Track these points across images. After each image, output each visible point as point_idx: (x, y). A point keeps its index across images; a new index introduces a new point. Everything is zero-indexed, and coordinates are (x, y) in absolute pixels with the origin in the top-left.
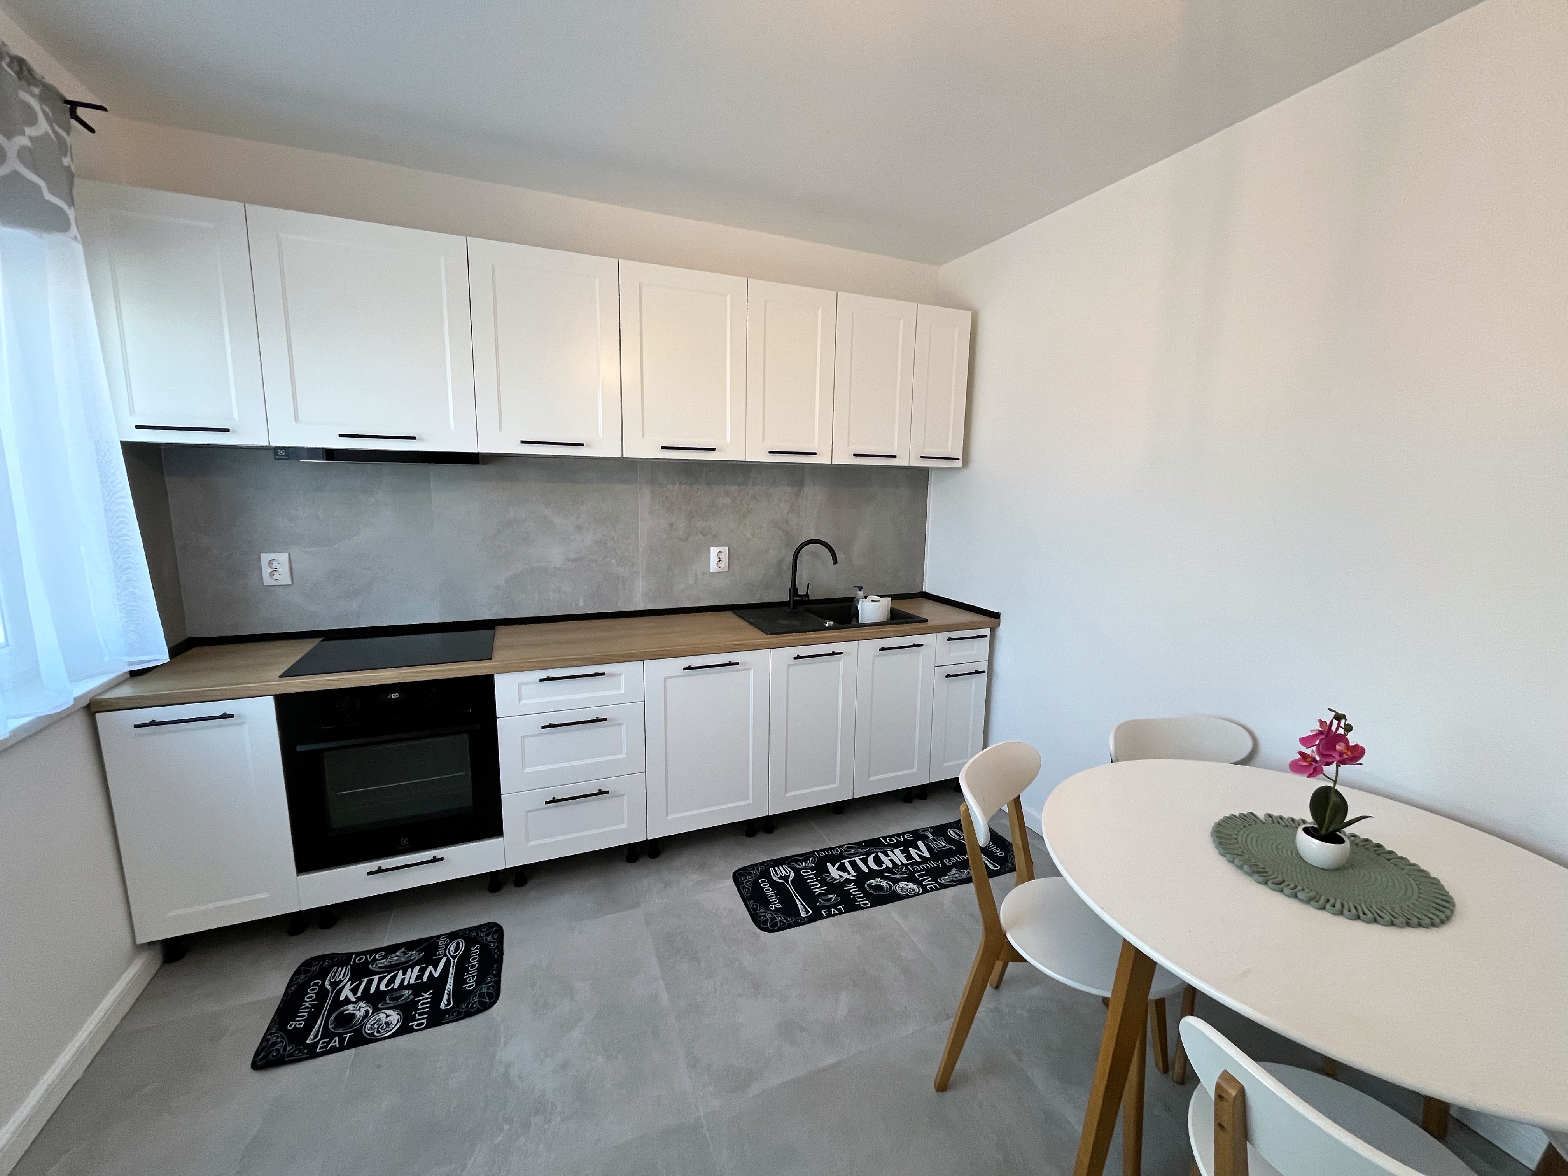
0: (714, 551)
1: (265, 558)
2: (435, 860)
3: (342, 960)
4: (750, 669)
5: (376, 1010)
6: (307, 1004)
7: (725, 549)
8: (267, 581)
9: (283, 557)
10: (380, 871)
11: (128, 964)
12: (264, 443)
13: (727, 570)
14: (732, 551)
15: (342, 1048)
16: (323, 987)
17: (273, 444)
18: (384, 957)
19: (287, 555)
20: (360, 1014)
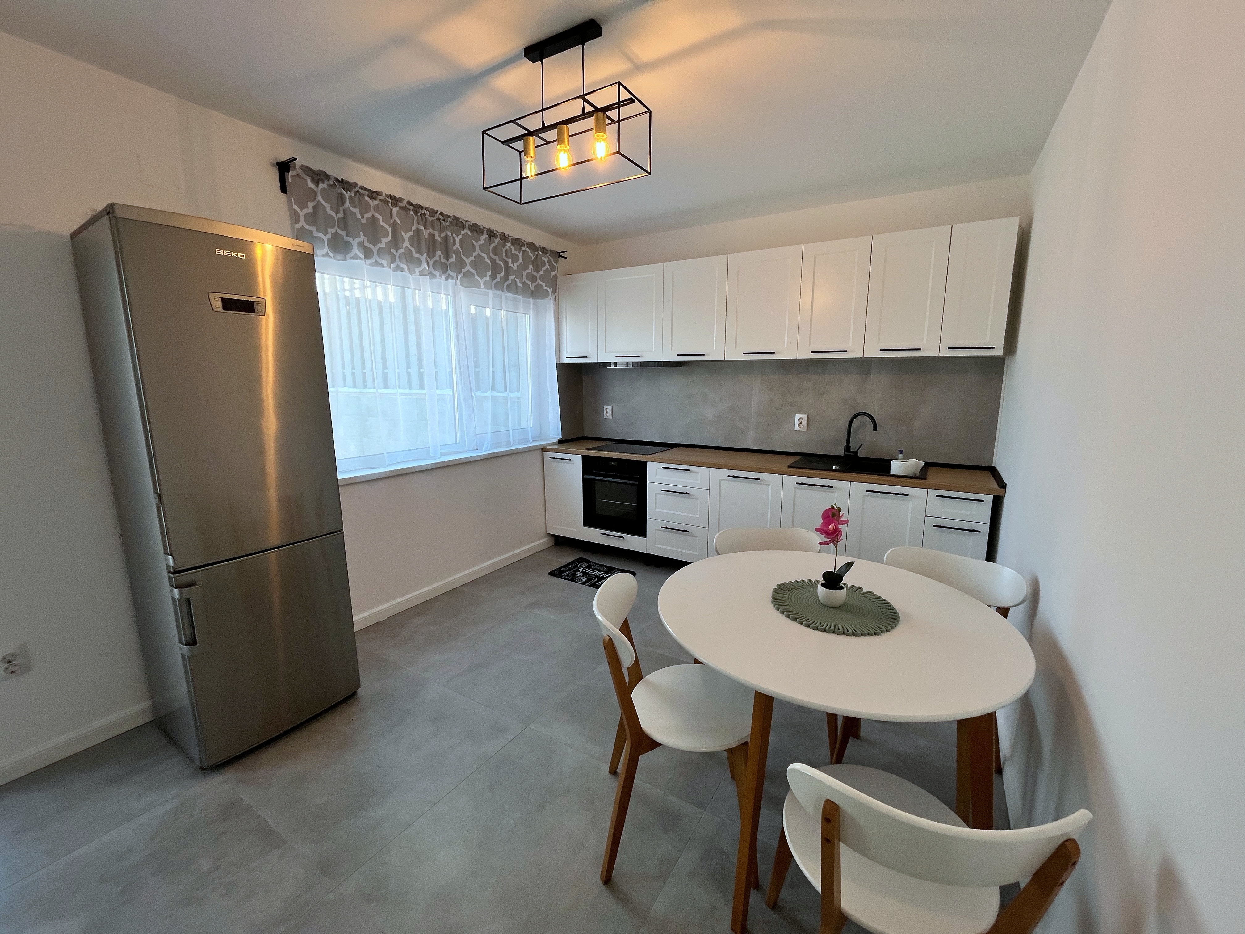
0: (797, 416)
1: (605, 407)
2: (622, 537)
3: (587, 561)
4: (770, 485)
5: (582, 576)
6: (570, 567)
7: (805, 417)
8: (605, 417)
9: (609, 407)
10: (605, 534)
11: (542, 538)
12: (596, 361)
13: (806, 430)
14: (810, 418)
15: (568, 580)
16: (577, 565)
17: (599, 362)
18: (598, 566)
19: (611, 406)
20: (578, 575)
